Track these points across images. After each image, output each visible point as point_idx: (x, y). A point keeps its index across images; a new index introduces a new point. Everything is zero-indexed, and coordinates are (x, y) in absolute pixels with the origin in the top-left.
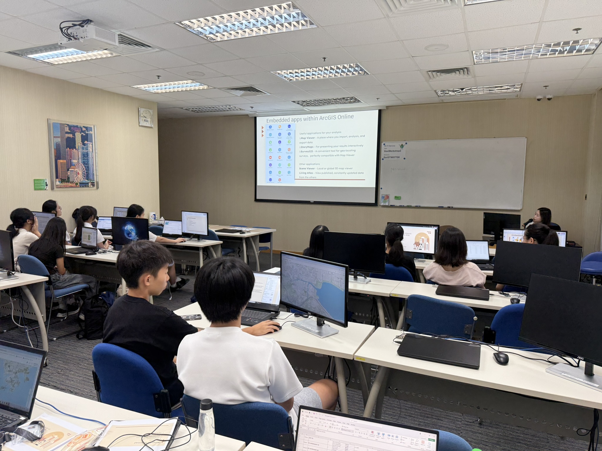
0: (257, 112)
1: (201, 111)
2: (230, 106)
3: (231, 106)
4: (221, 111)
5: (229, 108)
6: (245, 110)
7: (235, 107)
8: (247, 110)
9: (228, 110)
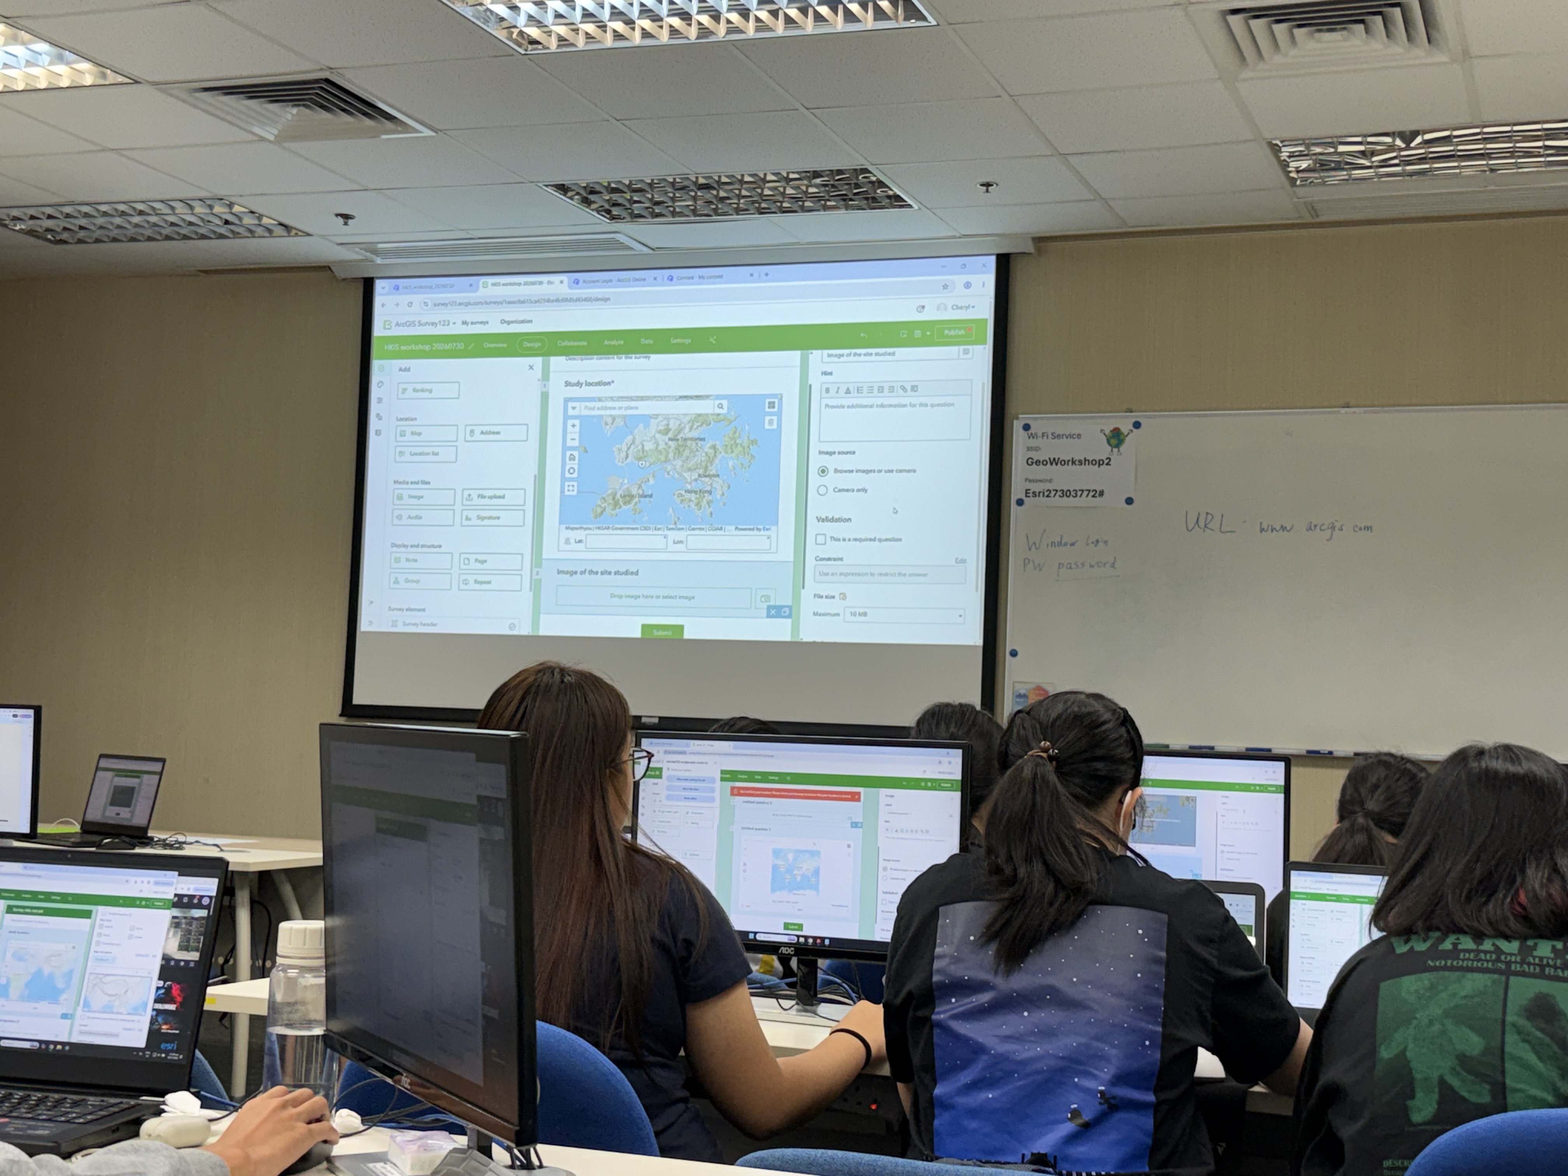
0: (376, 252)
1: (82, 234)
2: (231, 205)
3: (237, 209)
4: (186, 237)
5: (227, 222)
6: (308, 235)
7: (260, 217)
8: (323, 237)
9: (223, 230)
